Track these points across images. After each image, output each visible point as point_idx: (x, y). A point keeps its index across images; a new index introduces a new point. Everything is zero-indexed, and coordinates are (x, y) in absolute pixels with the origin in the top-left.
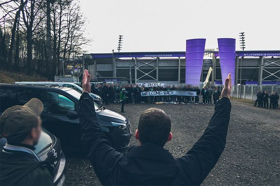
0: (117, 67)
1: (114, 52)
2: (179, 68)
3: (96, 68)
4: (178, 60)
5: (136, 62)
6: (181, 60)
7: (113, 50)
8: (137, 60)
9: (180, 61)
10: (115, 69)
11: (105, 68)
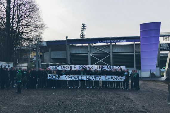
0: (71, 54)
1: (68, 38)
2: (135, 53)
3: (51, 55)
4: (132, 45)
5: (89, 48)
6: (136, 45)
7: (67, 37)
8: (90, 46)
9: (134, 46)
10: (69, 55)
11: (59, 55)
